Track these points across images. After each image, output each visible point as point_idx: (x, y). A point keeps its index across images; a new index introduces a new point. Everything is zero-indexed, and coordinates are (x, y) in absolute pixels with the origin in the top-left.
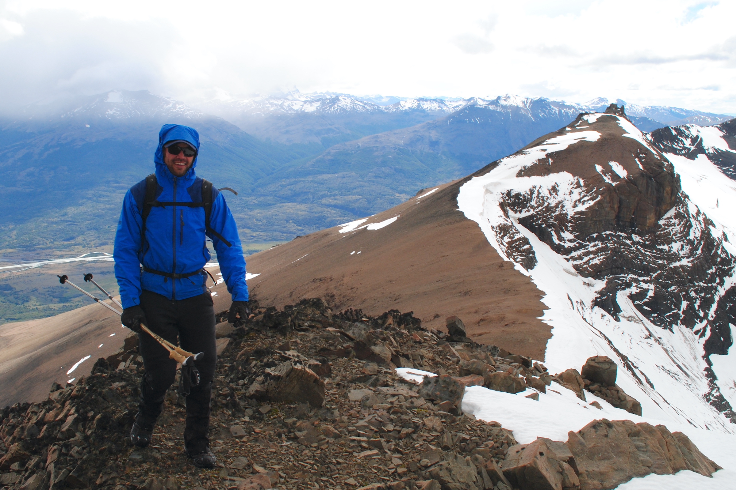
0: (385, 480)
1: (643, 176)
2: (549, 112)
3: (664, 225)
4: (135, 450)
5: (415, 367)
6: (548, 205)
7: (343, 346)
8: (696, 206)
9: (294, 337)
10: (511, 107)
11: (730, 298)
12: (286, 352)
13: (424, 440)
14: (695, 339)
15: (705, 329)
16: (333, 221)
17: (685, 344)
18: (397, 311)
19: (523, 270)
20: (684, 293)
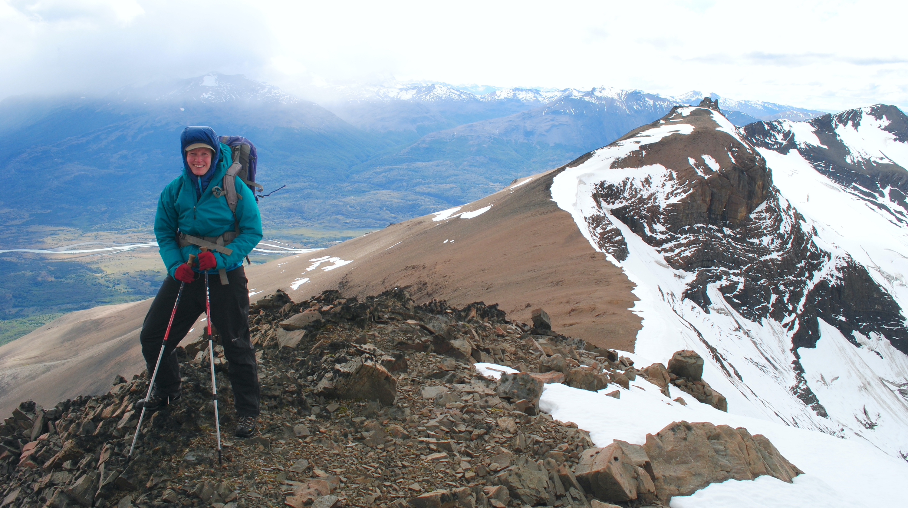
0: (452, 485)
1: (735, 170)
2: (643, 104)
3: (754, 218)
4: (190, 451)
5: (496, 362)
6: (641, 197)
7: (421, 340)
8: (787, 200)
9: (372, 329)
10: (606, 99)
11: (819, 292)
12: (362, 345)
13: (496, 442)
14: (783, 332)
15: (793, 322)
16: (426, 209)
17: (774, 337)
18: (482, 303)
19: (615, 262)
20: (773, 287)
